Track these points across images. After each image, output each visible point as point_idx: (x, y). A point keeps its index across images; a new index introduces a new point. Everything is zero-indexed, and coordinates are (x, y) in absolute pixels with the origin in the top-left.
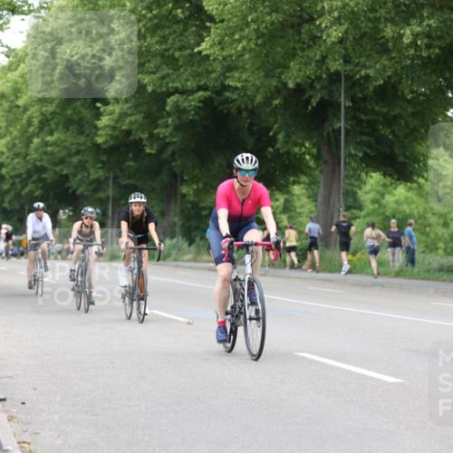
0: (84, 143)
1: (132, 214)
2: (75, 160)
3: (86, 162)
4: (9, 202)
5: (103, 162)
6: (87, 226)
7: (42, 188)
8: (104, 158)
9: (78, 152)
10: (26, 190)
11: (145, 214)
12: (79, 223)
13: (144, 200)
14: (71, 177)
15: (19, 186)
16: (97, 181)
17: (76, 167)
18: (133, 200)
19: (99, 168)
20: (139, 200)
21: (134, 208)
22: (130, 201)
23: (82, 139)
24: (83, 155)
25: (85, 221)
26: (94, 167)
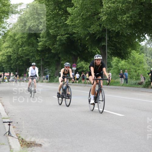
0: (34, 50)
1: (95, 64)
2: (31, 54)
3: (35, 55)
5: (39, 55)
6: (66, 70)
7: (22, 62)
9: (32, 52)
10: (18, 63)
11: (101, 65)
12: (63, 69)
13: (101, 58)
14: (30, 59)
17: (31, 56)
18: (96, 58)
19: (38, 57)
20: (99, 58)
21: (97, 61)
22: (95, 58)
24: (34, 53)
25: (66, 69)
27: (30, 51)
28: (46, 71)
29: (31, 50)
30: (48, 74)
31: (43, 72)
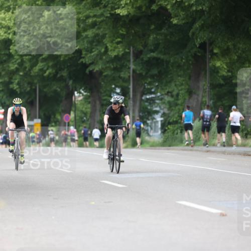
0: (102, 15)
2: (90, 33)
3: (104, 36)
4: (18, 84)
5: (123, 36)
7: (53, 67)
8: (123, 31)
9: (94, 25)
10: (36, 69)
14: (84, 53)
15: (27, 65)
16: (117, 58)
17: (91, 43)
19: (118, 43)
23: (98, 11)
24: (99, 28)
26: (112, 42)
27: (84, 21)
28: (151, 101)
29: (88, 17)
30: (157, 112)
31: (138, 104)
